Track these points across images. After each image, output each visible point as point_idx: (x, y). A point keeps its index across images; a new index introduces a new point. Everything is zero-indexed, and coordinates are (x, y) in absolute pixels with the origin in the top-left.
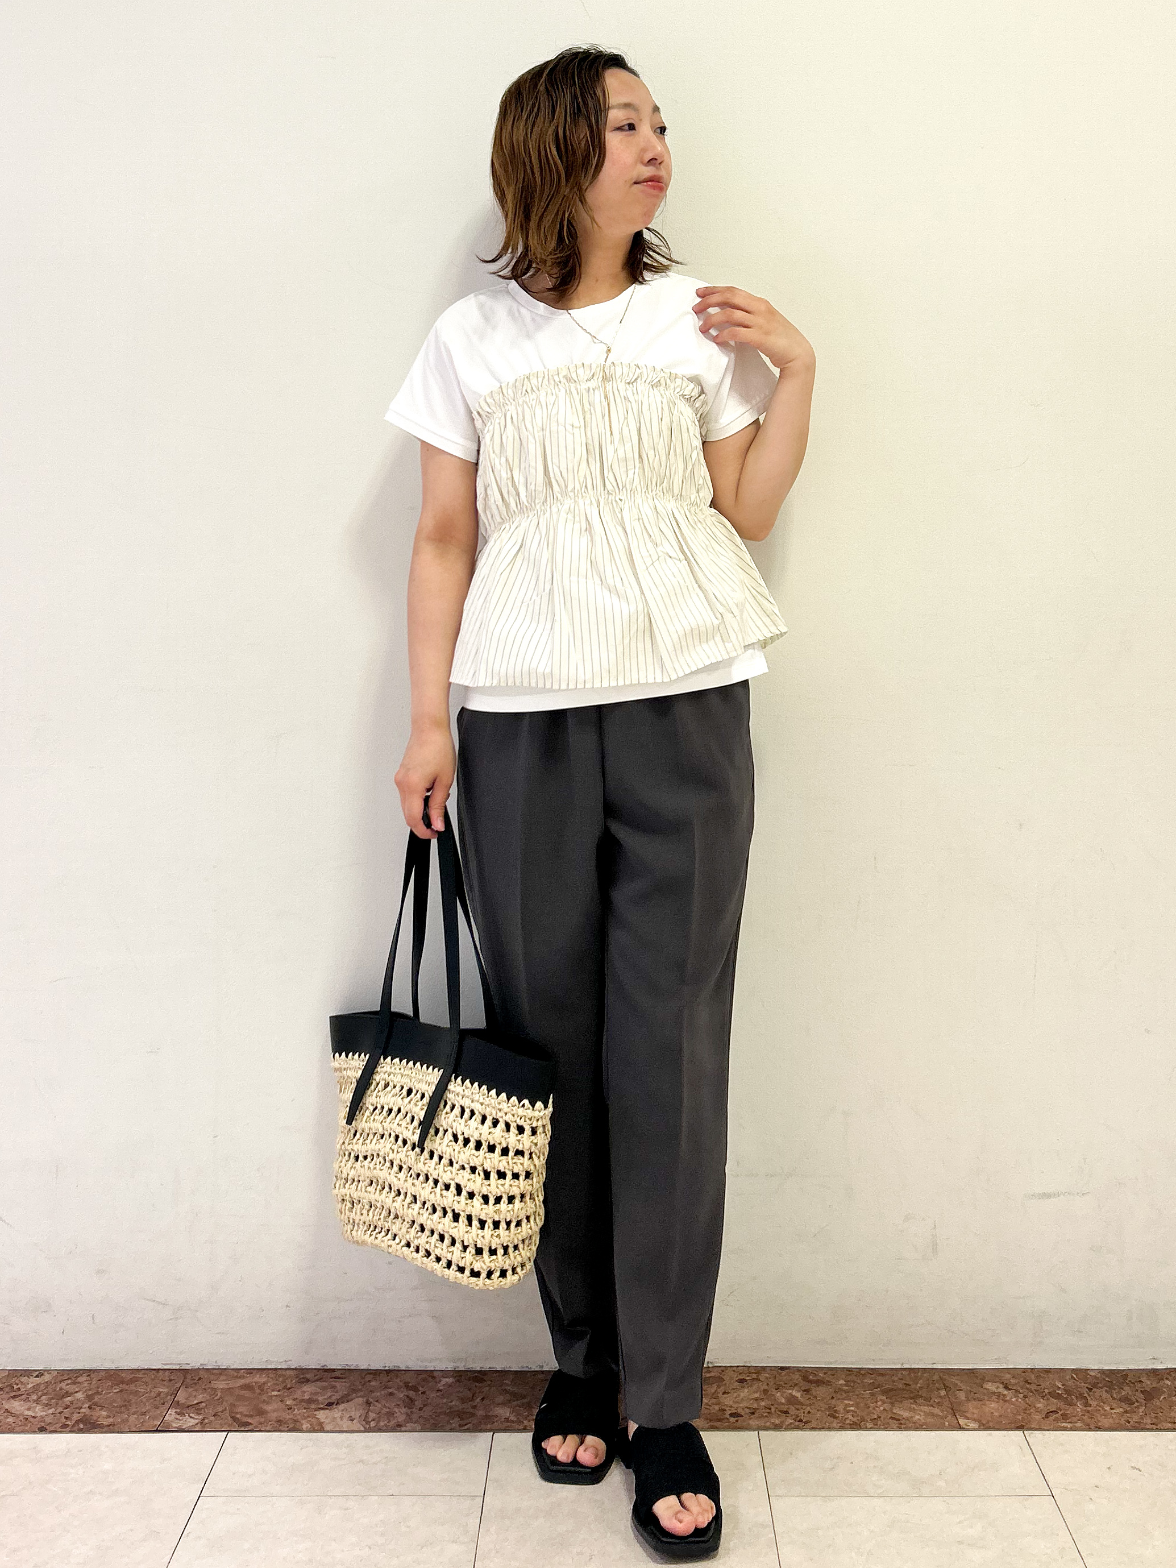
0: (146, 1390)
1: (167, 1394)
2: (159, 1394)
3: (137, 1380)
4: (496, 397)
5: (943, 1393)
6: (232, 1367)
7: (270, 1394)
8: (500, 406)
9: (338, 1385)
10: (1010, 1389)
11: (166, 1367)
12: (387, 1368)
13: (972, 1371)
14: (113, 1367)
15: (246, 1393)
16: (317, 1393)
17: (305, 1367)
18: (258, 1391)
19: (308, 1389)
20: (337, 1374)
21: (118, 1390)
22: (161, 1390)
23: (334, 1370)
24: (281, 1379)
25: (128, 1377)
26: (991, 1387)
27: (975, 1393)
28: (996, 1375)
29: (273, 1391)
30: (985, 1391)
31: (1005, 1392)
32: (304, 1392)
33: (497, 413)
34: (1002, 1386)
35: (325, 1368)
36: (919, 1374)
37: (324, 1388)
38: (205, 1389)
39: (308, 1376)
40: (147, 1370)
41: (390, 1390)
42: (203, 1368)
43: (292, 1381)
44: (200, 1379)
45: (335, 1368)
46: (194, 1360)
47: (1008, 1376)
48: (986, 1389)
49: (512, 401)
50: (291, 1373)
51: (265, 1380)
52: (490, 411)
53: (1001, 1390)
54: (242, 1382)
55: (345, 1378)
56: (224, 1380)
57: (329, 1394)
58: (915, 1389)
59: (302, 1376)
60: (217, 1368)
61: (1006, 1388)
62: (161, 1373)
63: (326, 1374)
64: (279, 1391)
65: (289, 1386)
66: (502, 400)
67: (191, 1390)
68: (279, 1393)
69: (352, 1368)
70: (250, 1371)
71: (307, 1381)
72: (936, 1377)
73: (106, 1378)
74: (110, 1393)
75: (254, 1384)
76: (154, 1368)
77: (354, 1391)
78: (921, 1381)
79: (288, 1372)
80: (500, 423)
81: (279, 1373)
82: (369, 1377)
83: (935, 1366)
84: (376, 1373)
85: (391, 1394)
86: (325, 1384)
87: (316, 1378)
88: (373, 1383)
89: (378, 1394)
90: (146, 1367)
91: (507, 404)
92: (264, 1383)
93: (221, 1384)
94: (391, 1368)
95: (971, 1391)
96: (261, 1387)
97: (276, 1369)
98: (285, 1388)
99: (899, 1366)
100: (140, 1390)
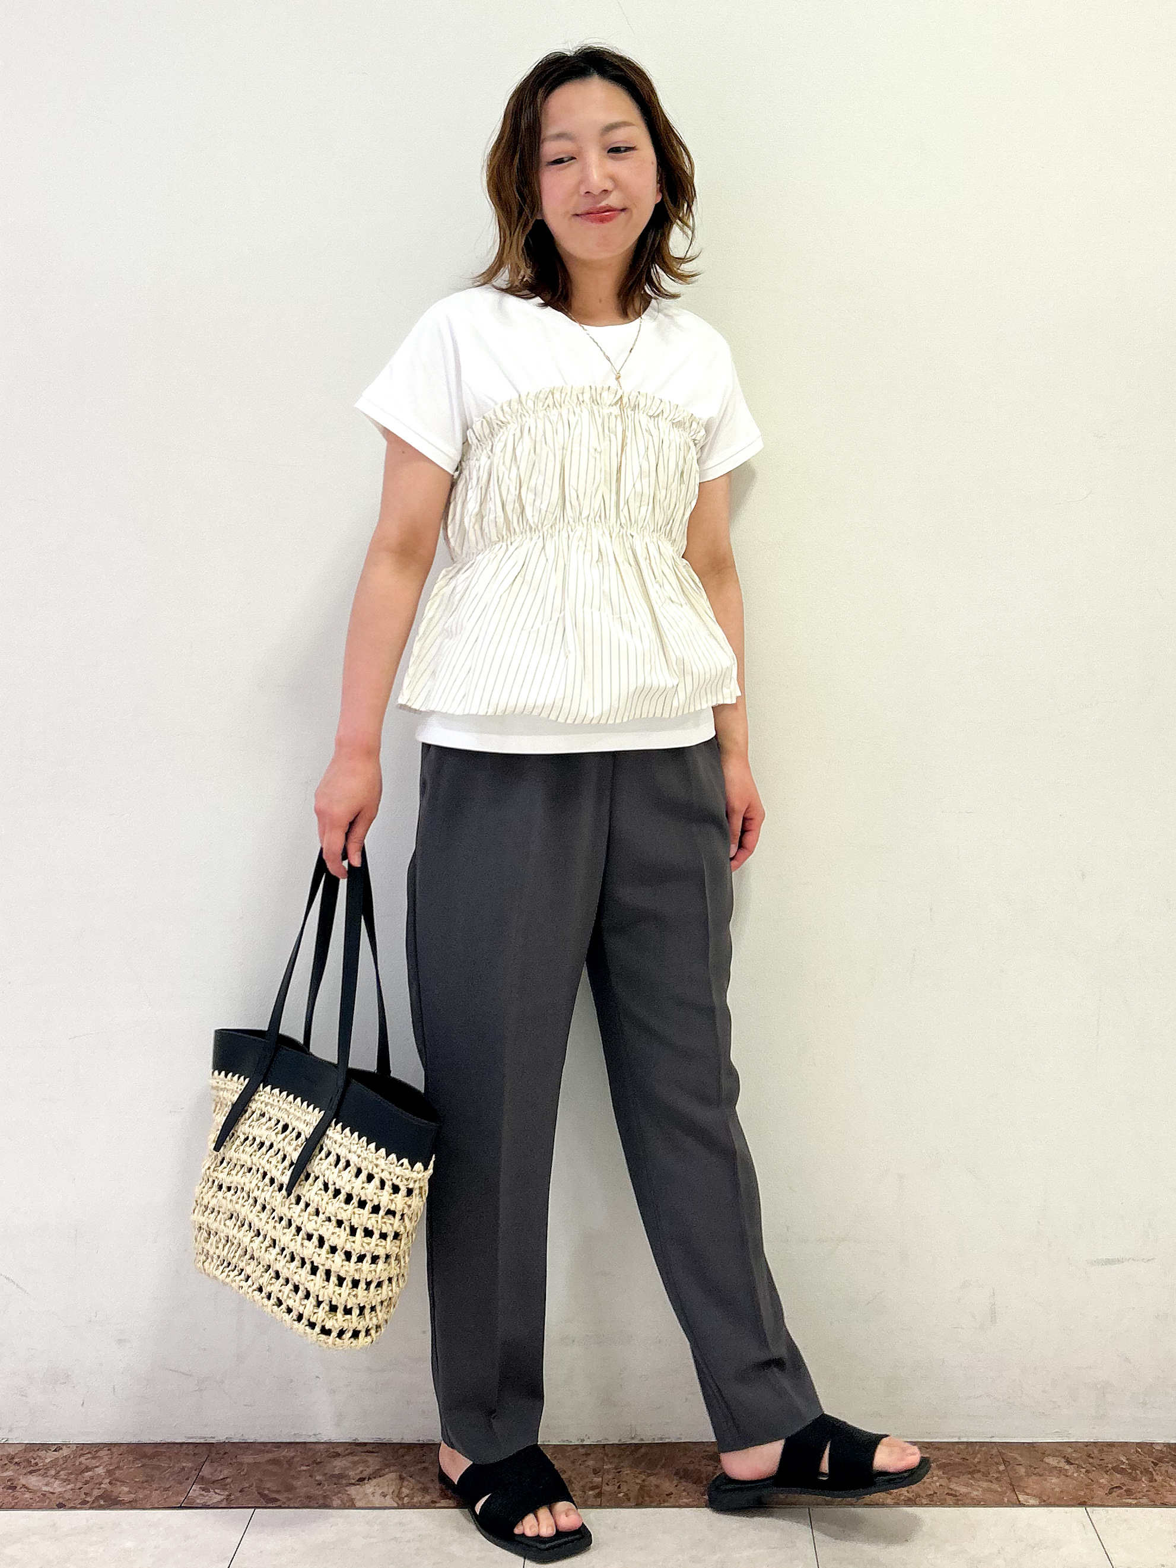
0: (170, 1464)
1: (192, 1468)
2: (183, 1468)
3: (160, 1454)
4: (515, 406)
5: (1002, 1468)
6: (259, 1441)
7: (299, 1469)
8: (516, 416)
9: (369, 1459)
10: (1072, 1464)
11: (190, 1441)
12: (421, 1442)
13: (1032, 1445)
14: (134, 1440)
15: (274, 1468)
16: (346, 1468)
17: (335, 1441)
18: (286, 1466)
19: (339, 1464)
20: (368, 1448)
21: (140, 1465)
22: (184, 1465)
23: (365, 1444)
24: (310, 1453)
25: (150, 1451)
26: (1052, 1461)
27: (1035, 1468)
28: (1058, 1449)
29: (302, 1465)
30: (1045, 1466)
31: (1067, 1467)
32: (335, 1467)
33: (512, 424)
34: (1063, 1460)
35: (357, 1441)
36: (977, 1448)
37: (355, 1463)
38: (231, 1464)
39: (339, 1450)
40: (168, 1443)
41: (424, 1465)
42: (229, 1442)
43: (322, 1455)
44: (225, 1453)
45: (366, 1441)
46: (219, 1434)
47: (1070, 1450)
48: (1048, 1464)
49: (530, 412)
50: (322, 1447)
51: (294, 1454)
52: (503, 419)
53: (1063, 1464)
54: (270, 1456)
55: (377, 1452)
56: (252, 1454)
57: (361, 1469)
58: (973, 1463)
59: (332, 1450)
60: (244, 1441)
61: (1069, 1462)
62: (185, 1446)
63: (357, 1448)
64: (308, 1466)
65: (318, 1460)
66: (520, 411)
67: (216, 1464)
68: (309, 1468)
69: (384, 1441)
70: (278, 1445)
71: (338, 1455)
72: (994, 1452)
73: (129, 1452)
74: (131, 1468)
75: (282, 1458)
76: (177, 1441)
77: (388, 1466)
78: (979, 1456)
79: (318, 1446)
80: (514, 435)
81: (309, 1446)
82: (401, 1451)
83: (993, 1440)
84: (410, 1446)
85: (425, 1468)
86: (356, 1458)
87: (347, 1452)
88: (406, 1457)
89: (412, 1469)
90: (169, 1441)
91: (524, 415)
92: (293, 1458)
93: (248, 1459)
94: (425, 1442)
95: (1031, 1466)
96: (290, 1462)
97: (305, 1443)
98: (315, 1462)
99: (956, 1440)
100: (163, 1465)
